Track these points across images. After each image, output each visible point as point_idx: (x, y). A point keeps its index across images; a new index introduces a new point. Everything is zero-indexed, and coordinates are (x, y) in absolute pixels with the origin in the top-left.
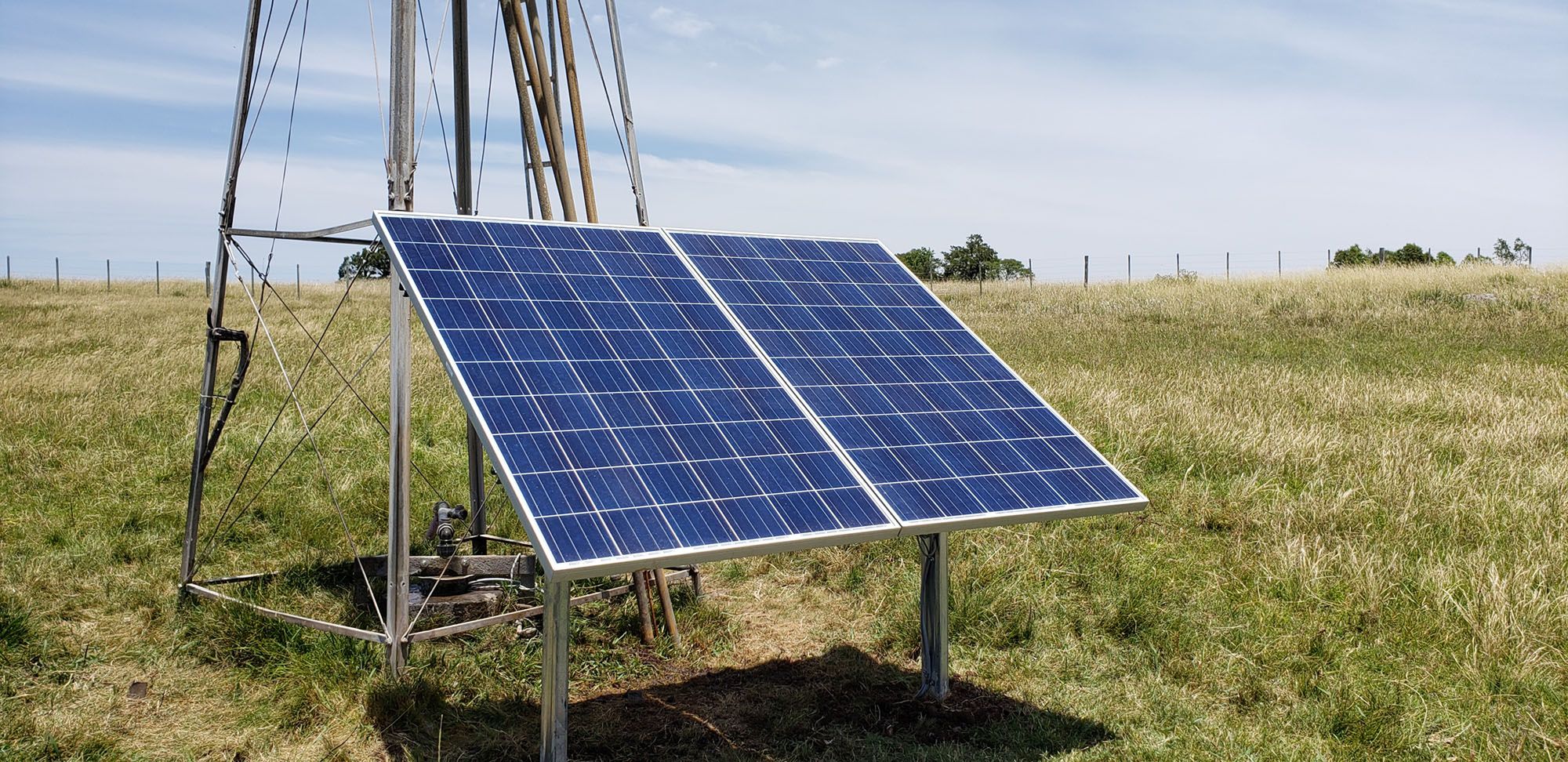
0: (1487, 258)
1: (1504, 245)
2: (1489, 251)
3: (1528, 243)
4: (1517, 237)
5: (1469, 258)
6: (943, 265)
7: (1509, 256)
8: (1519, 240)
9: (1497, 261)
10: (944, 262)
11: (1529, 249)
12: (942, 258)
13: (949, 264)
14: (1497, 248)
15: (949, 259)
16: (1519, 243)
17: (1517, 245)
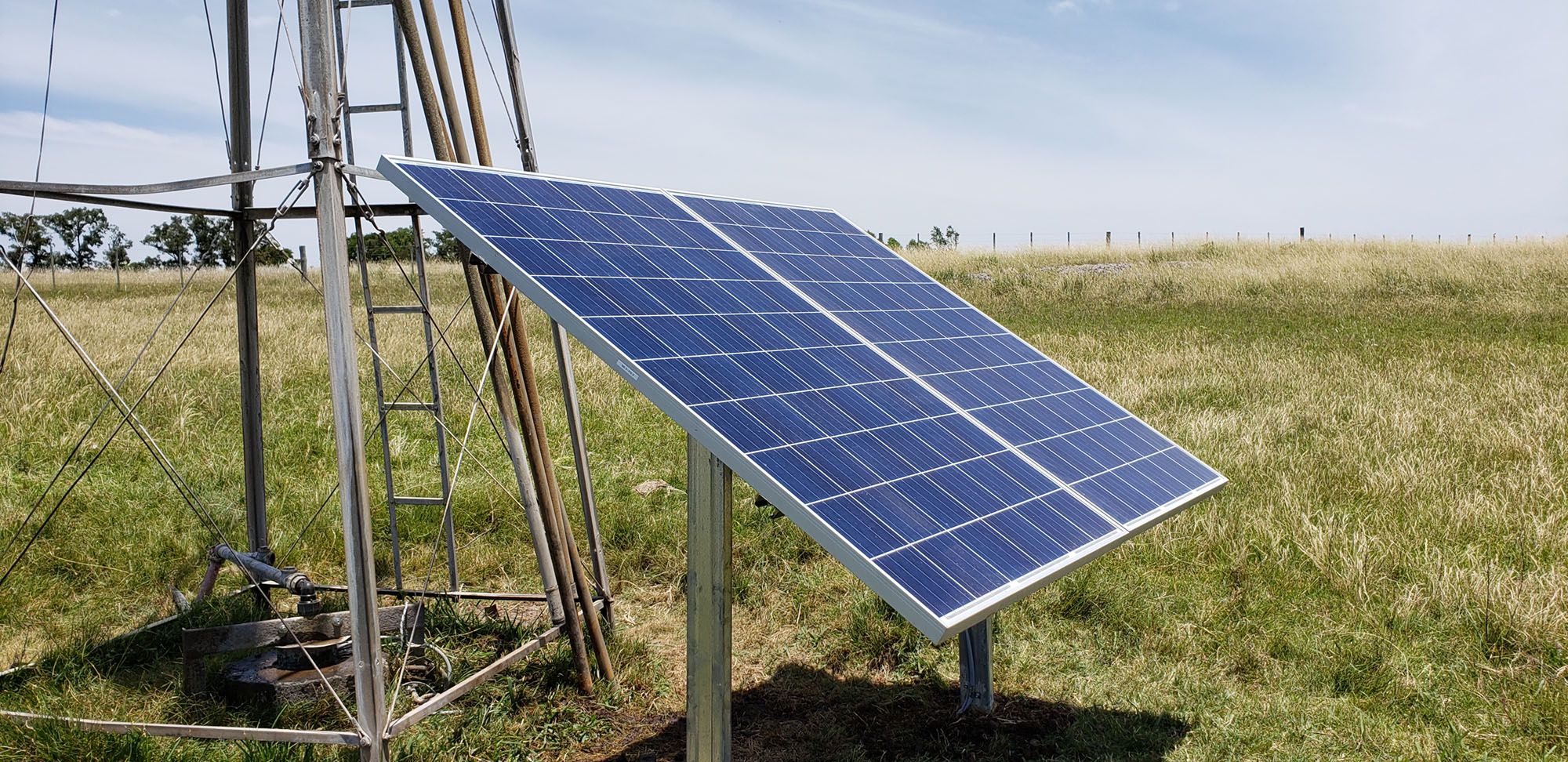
0: (926, 244)
1: (938, 232)
2: (927, 238)
3: (956, 230)
4: (950, 224)
5: (912, 243)
6: (436, 245)
7: (943, 242)
8: (950, 227)
9: (934, 246)
10: (436, 242)
11: (957, 235)
12: (434, 237)
13: (441, 244)
14: (933, 235)
15: (441, 239)
16: (951, 230)
17: (949, 232)
